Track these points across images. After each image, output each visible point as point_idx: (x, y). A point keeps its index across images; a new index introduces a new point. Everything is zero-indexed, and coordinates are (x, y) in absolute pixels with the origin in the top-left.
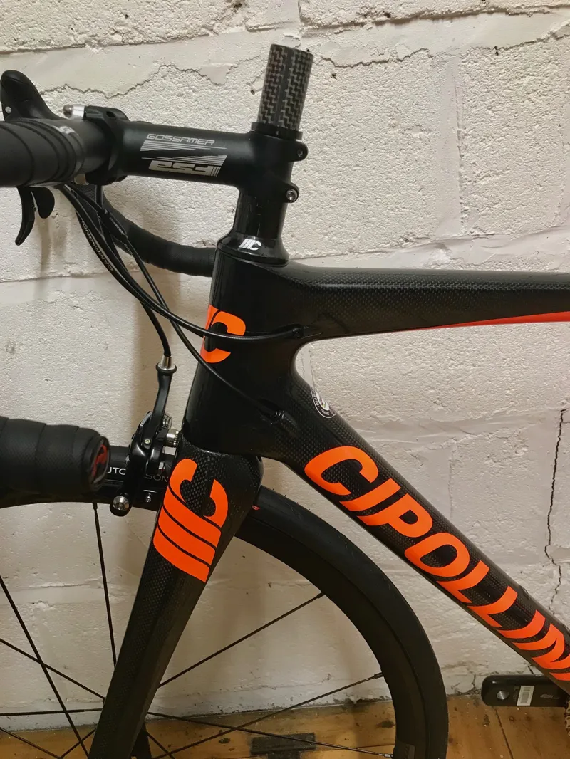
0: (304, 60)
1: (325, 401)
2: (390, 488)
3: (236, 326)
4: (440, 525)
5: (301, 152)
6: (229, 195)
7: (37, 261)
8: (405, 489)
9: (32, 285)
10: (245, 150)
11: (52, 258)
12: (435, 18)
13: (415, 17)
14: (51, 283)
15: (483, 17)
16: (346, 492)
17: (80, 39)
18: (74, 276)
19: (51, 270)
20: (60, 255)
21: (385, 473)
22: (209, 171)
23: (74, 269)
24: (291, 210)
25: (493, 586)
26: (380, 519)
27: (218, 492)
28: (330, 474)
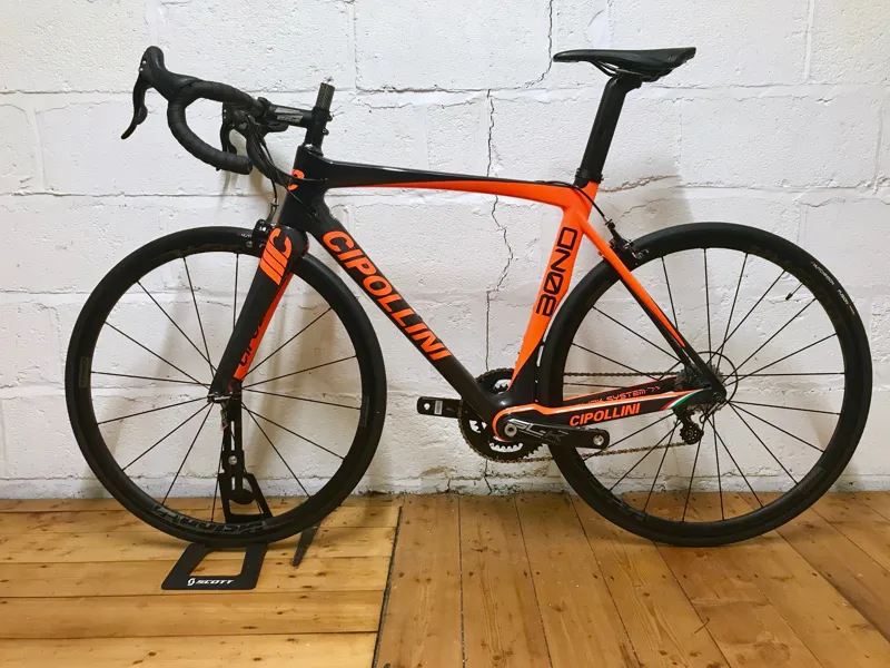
0: (332, 89)
1: (334, 214)
2: (358, 253)
3: (301, 175)
4: (378, 273)
5: (330, 119)
6: (304, 131)
7: (222, 187)
8: (364, 256)
9: (218, 198)
10: (310, 115)
11: (230, 186)
12: (416, 91)
13: (406, 90)
14: (227, 199)
15: (436, 92)
16: (339, 250)
17: (260, 88)
18: (239, 195)
19: (229, 191)
20: (234, 184)
21: (356, 247)
22: (297, 121)
23: (239, 192)
24: (325, 137)
25: (400, 305)
26: (351, 264)
27: (288, 242)
28: (333, 242)
